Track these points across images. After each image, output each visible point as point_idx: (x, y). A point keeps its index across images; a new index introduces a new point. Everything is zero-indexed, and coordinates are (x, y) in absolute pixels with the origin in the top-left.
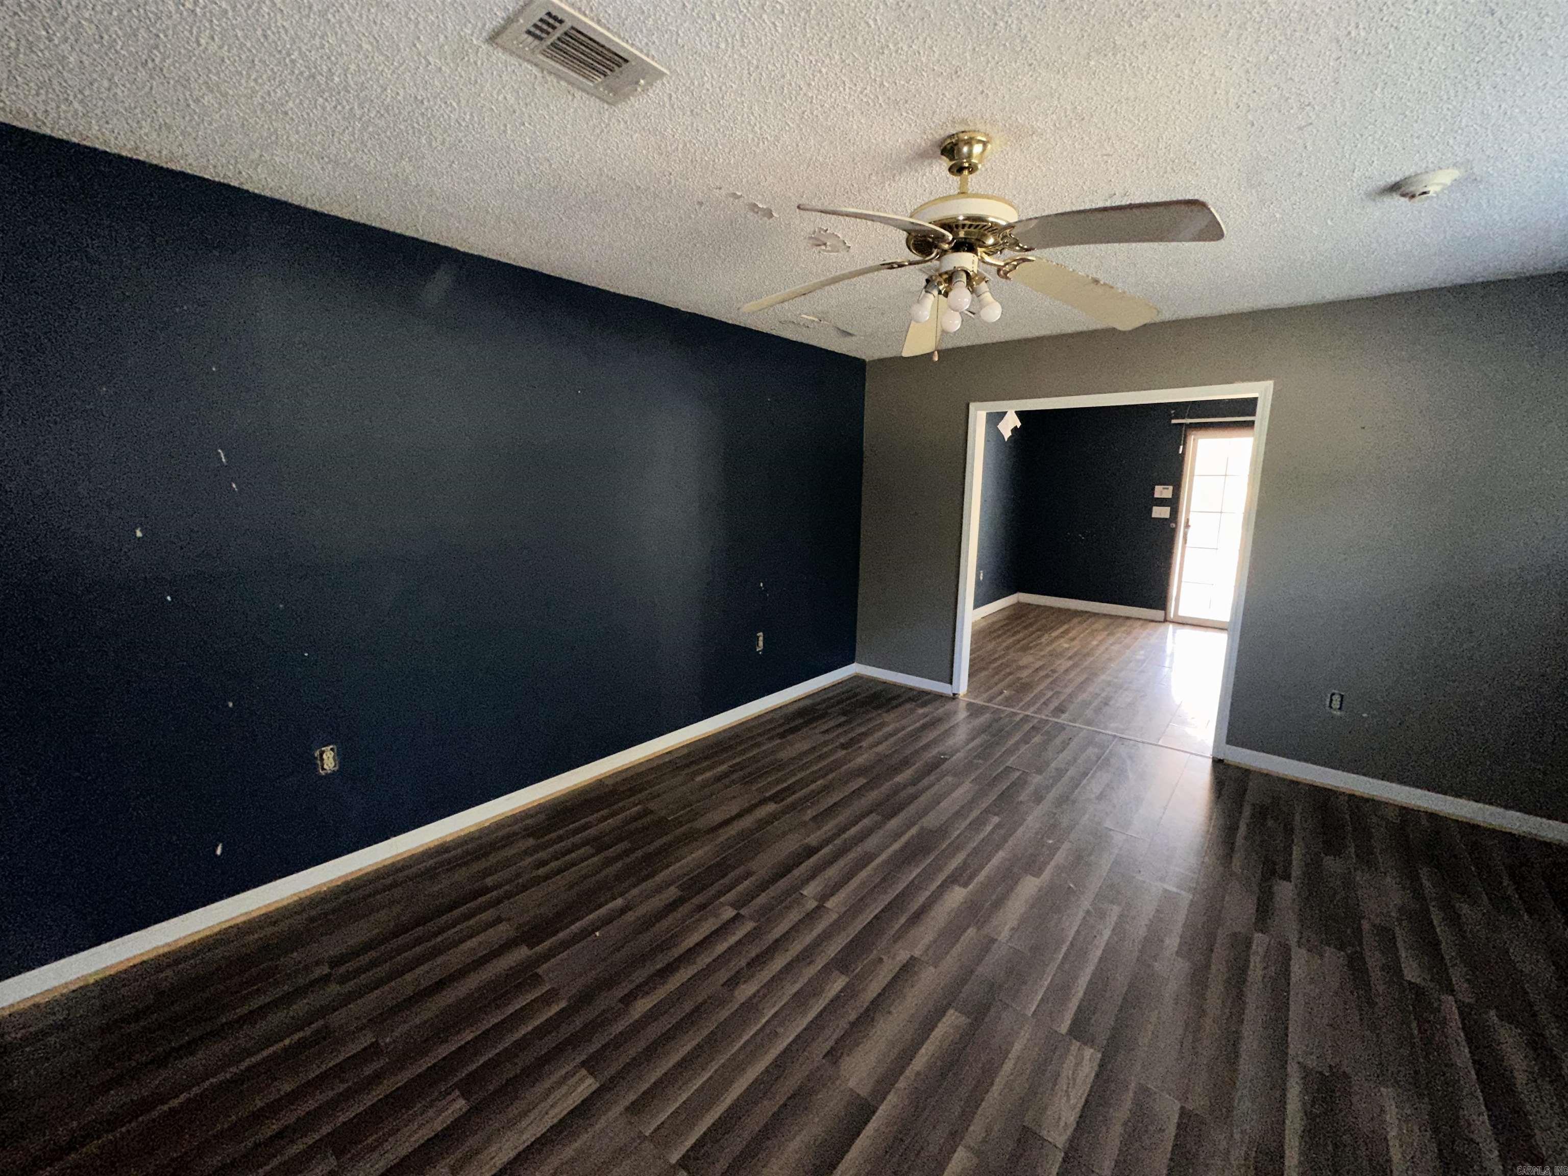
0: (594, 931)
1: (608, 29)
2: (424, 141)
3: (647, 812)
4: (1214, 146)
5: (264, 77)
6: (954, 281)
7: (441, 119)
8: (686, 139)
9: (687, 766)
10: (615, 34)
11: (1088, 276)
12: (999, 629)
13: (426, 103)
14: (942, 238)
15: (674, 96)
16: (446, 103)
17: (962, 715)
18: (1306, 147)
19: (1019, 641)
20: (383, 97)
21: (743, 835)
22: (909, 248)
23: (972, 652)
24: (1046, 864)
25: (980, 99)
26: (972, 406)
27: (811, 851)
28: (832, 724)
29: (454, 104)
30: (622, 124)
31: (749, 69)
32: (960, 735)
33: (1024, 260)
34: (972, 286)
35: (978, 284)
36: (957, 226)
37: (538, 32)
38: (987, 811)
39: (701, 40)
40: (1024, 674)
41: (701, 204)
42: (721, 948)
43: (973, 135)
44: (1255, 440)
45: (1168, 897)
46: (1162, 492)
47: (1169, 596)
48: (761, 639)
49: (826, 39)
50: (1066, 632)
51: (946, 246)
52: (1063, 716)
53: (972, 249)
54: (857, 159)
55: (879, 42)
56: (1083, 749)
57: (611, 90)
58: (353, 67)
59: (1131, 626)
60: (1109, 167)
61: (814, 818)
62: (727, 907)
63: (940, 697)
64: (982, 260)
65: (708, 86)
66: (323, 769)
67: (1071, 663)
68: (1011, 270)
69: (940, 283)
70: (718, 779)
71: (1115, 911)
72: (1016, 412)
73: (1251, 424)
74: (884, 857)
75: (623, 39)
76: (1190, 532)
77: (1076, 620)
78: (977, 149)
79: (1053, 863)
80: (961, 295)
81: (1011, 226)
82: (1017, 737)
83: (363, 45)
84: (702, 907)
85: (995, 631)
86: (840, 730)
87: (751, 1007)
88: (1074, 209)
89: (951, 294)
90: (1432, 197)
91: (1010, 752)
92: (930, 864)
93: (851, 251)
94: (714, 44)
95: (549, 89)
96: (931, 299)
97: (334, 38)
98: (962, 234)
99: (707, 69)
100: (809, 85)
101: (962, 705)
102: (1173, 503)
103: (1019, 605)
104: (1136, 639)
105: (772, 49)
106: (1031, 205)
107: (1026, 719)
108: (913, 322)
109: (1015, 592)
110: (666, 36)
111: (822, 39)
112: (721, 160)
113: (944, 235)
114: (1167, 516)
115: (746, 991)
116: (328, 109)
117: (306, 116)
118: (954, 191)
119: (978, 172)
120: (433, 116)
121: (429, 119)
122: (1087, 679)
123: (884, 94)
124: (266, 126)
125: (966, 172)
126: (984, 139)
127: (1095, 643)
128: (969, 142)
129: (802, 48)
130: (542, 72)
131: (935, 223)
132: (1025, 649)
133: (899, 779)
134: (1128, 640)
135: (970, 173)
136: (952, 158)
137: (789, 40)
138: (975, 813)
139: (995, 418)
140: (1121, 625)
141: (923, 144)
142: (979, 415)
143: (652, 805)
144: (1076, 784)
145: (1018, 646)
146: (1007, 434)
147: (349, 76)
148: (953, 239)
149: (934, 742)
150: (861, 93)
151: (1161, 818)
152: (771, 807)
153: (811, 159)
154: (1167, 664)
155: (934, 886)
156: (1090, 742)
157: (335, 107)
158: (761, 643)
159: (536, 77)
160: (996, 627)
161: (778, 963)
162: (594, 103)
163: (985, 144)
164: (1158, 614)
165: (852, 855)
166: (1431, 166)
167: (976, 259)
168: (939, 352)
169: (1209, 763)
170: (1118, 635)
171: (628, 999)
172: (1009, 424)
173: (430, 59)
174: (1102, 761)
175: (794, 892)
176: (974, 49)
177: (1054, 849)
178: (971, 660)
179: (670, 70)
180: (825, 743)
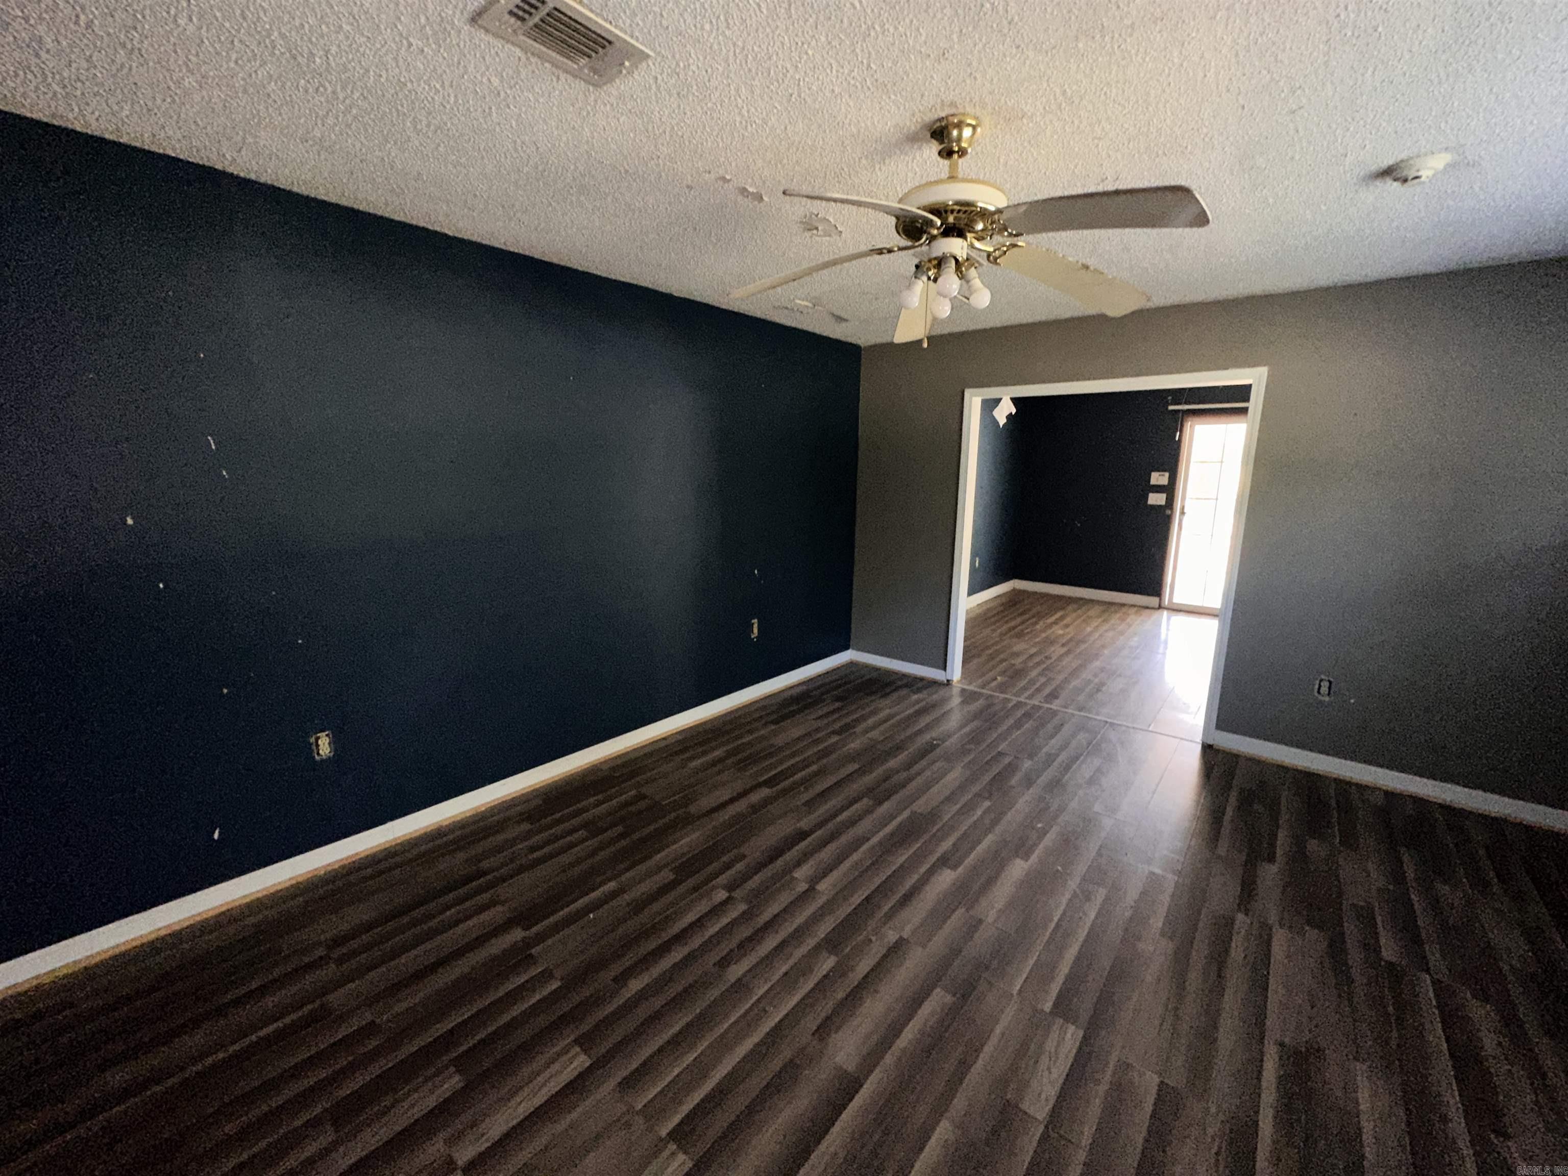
0: (587, 914)
1: (591, 11)
2: (409, 124)
3: (643, 797)
4: (1205, 130)
5: (245, 58)
6: (943, 266)
7: (425, 102)
8: (674, 122)
9: (682, 752)
10: (597, 15)
11: (1077, 262)
12: (994, 616)
13: (409, 84)
14: (930, 223)
15: (659, 77)
16: (429, 85)
17: (956, 701)
18: (1297, 131)
19: (1014, 628)
20: (366, 79)
21: (738, 818)
22: (898, 232)
23: (966, 639)
24: (1035, 845)
25: (968, 82)
26: (968, 393)
27: (803, 835)
28: (826, 710)
29: (438, 86)
30: (608, 106)
31: (735, 51)
32: (954, 721)
33: (1014, 246)
34: (961, 272)
35: (966, 270)
36: (946, 212)
37: (521, 13)
38: (978, 795)
39: (685, 21)
40: (1018, 661)
41: (690, 187)
42: (713, 929)
43: (963, 118)
44: (1248, 426)
45: (1154, 881)
46: (1158, 478)
47: (1164, 583)
48: (756, 626)
49: (811, 20)
50: (1062, 618)
51: (935, 232)
52: (1057, 702)
53: (961, 234)
54: (847, 142)
55: (865, 23)
56: (1074, 735)
57: (595, 71)
58: (334, 49)
59: (1124, 613)
60: (1100, 150)
61: (807, 803)
62: (720, 889)
63: (934, 683)
64: (972, 246)
65: (694, 68)
66: (318, 754)
67: (1065, 649)
68: (1000, 257)
69: (929, 269)
70: (714, 763)
71: (1101, 894)
72: (1012, 399)
73: (1244, 411)
74: (875, 840)
75: (606, 20)
76: (1186, 519)
77: (1070, 608)
78: (967, 132)
79: (1041, 846)
80: (950, 281)
81: (999, 211)
82: (1011, 721)
83: (344, 26)
84: (695, 889)
85: (990, 618)
86: (836, 716)
87: (741, 987)
88: (1066, 194)
89: (940, 280)
90: (1424, 183)
91: (1002, 737)
92: (918, 848)
93: (843, 235)
94: (699, 26)
95: (533, 72)
96: (920, 285)
97: (314, 19)
98: (951, 219)
99: (692, 51)
100: (797, 67)
101: (956, 691)
102: (1169, 490)
103: (1015, 592)
104: (1130, 626)
105: (757, 31)
106: (1023, 189)
107: (1019, 705)
108: (903, 310)
109: (1011, 579)
110: (650, 17)
111: (807, 20)
112: (709, 144)
113: (932, 221)
114: (1163, 503)
115: (736, 971)
116: (311, 90)
117: (288, 99)
118: (945, 175)
119: (968, 156)
120: (416, 98)
121: (413, 102)
122: (1081, 666)
123: (872, 76)
124: (248, 108)
125: (955, 156)
126: (974, 123)
127: (1089, 629)
128: (959, 125)
129: (787, 29)
130: (526, 53)
131: (925, 209)
132: (1020, 635)
133: (892, 763)
134: (1122, 627)
135: (960, 157)
136: (941, 142)
137: (773, 20)
138: (968, 797)
139: (990, 405)
140: (1116, 612)
141: (913, 128)
142: (974, 402)
143: (646, 790)
144: (1067, 768)
145: (1012, 633)
146: (1002, 421)
147: (331, 58)
148: (942, 225)
149: (928, 727)
150: (849, 75)
151: (1149, 802)
152: (765, 792)
153: (800, 143)
154: (1161, 650)
155: (922, 870)
156: (1081, 728)
157: (317, 89)
158: (756, 630)
159: (519, 59)
160: (990, 614)
161: (770, 943)
162: (579, 85)
163: (974, 128)
164: (1153, 601)
165: (844, 839)
166: (1423, 150)
167: (965, 244)
168: (928, 338)
169: (1199, 748)
170: (1112, 622)
171: (622, 979)
172: (1005, 411)
173: (411, 40)
174: (1094, 747)
175: (785, 876)
176: (961, 31)
177: (1044, 832)
178: (965, 647)
179: (655, 52)
180: (817, 730)
